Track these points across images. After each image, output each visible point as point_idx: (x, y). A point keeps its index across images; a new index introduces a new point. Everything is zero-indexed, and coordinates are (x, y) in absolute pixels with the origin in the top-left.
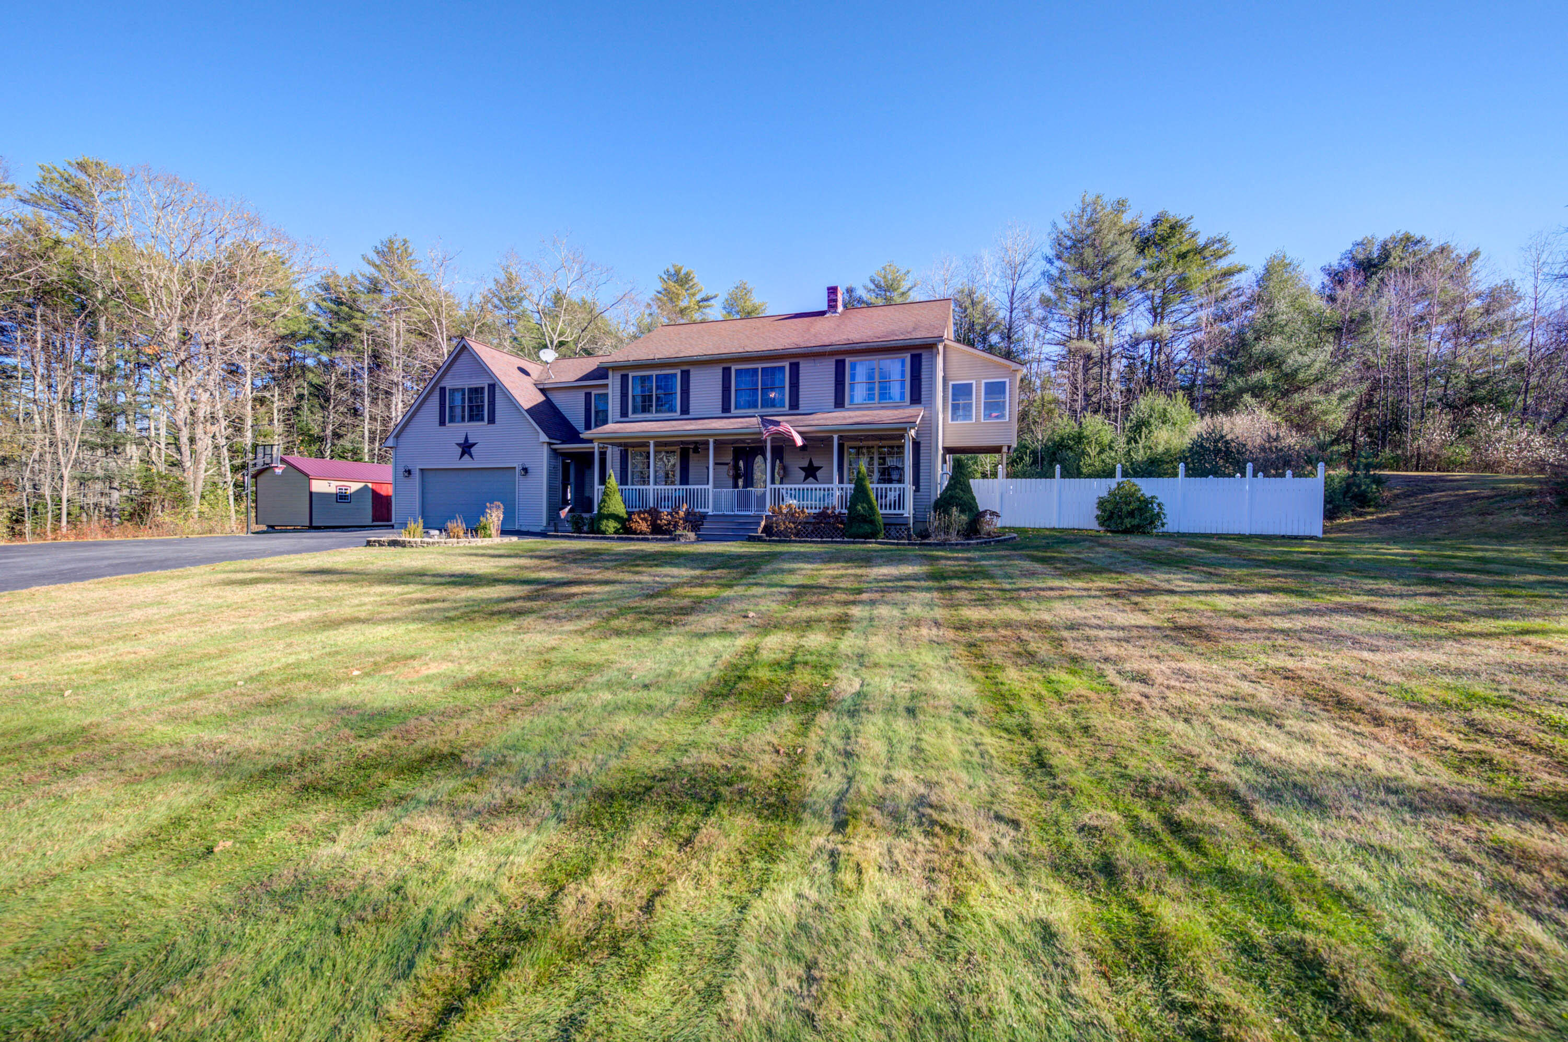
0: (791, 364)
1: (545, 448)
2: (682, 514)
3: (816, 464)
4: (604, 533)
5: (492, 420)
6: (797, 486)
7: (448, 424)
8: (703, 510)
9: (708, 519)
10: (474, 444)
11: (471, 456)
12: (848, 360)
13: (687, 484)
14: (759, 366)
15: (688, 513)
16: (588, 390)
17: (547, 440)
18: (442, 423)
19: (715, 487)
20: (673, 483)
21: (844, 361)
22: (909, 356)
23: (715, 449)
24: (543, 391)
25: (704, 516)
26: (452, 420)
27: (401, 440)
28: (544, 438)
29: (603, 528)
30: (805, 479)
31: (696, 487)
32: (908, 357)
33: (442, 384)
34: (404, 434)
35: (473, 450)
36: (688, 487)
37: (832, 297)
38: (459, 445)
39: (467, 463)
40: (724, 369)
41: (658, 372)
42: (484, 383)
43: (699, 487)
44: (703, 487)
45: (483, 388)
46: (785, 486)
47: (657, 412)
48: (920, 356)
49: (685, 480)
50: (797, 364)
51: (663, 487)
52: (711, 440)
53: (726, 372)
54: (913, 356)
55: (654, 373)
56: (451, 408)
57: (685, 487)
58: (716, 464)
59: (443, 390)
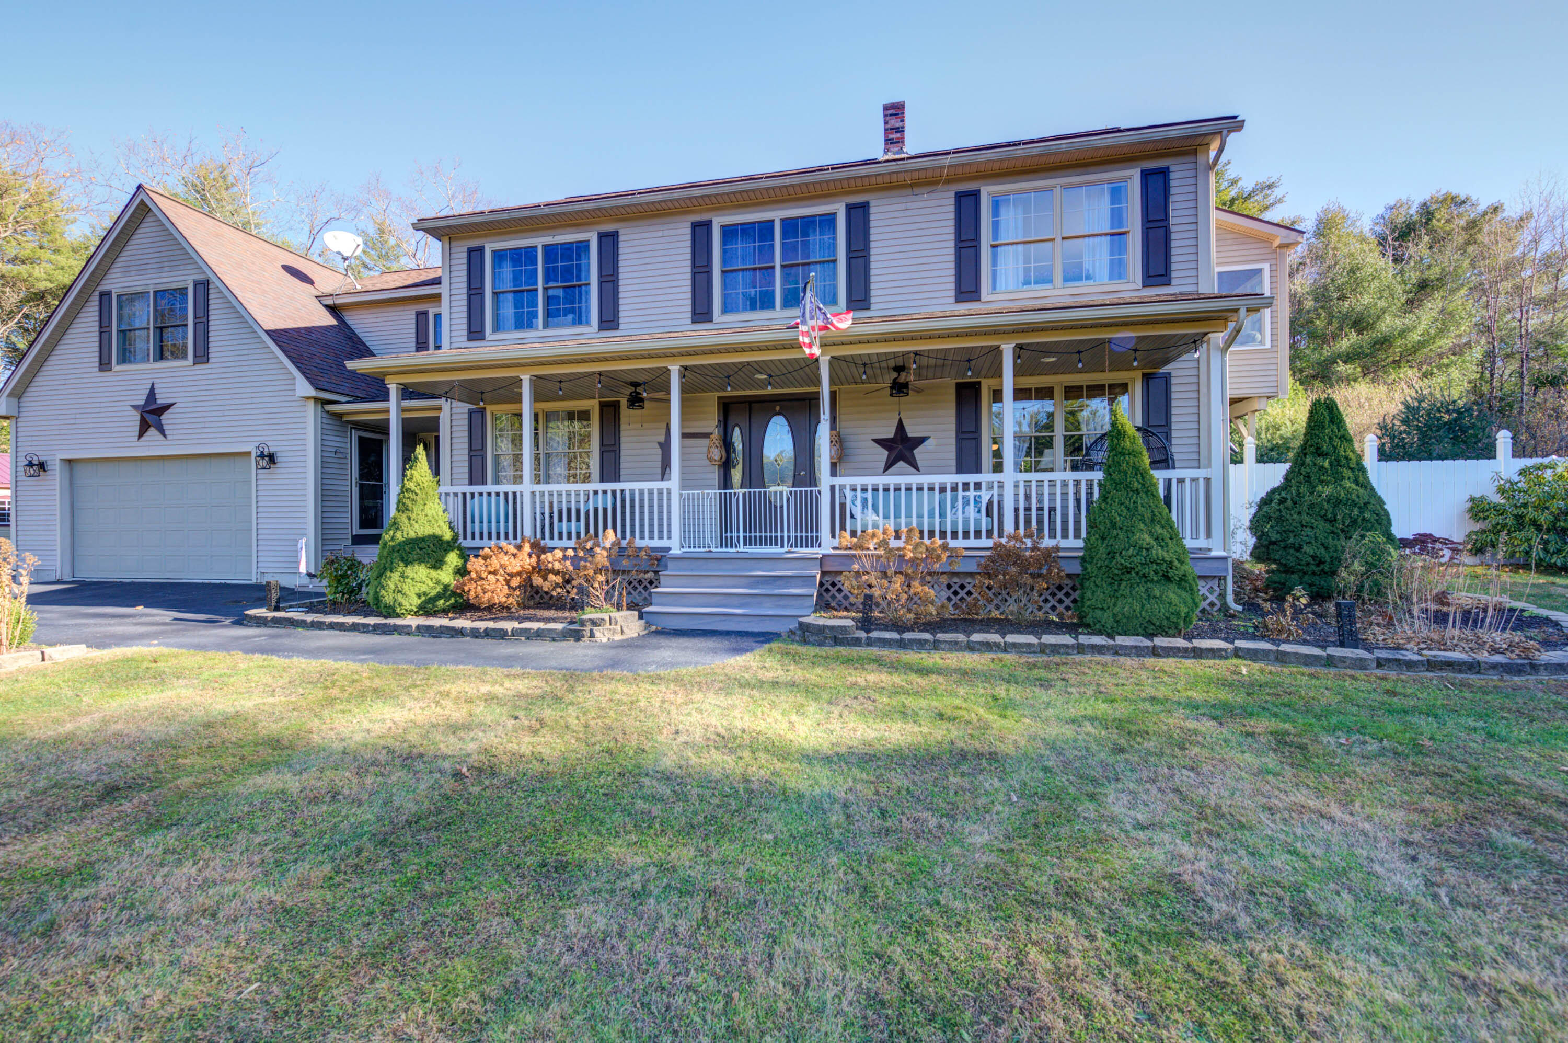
0: (850, 208)
1: (311, 411)
2: (601, 556)
3: (912, 431)
4: (391, 612)
5: (202, 356)
6: (870, 481)
7: (116, 368)
8: (656, 543)
9: (672, 569)
10: (167, 407)
11: (162, 432)
12: (987, 192)
13: (617, 479)
14: (776, 215)
15: (619, 552)
16: (421, 307)
17: (312, 392)
18: (104, 365)
19: (684, 485)
20: (587, 479)
21: (976, 194)
22: (1135, 175)
23: (684, 390)
24: (333, 310)
25: (659, 559)
26: (124, 358)
27: (27, 401)
28: (304, 388)
29: (388, 597)
30: (889, 466)
31: (636, 486)
32: (1133, 178)
33: (104, 287)
34: (33, 391)
35: (166, 418)
36: (617, 486)
37: (894, 123)
38: (135, 407)
39: (153, 445)
40: (695, 226)
41: (549, 240)
42: (186, 279)
43: (646, 485)
44: (656, 485)
45: (183, 291)
46: (848, 481)
47: (546, 326)
48: (1164, 173)
49: (610, 471)
50: (864, 207)
51: (564, 487)
52: (675, 369)
53: (701, 231)
54: (1146, 175)
55: (539, 241)
56: (122, 333)
57: (609, 486)
58: (684, 436)
59: (105, 296)
